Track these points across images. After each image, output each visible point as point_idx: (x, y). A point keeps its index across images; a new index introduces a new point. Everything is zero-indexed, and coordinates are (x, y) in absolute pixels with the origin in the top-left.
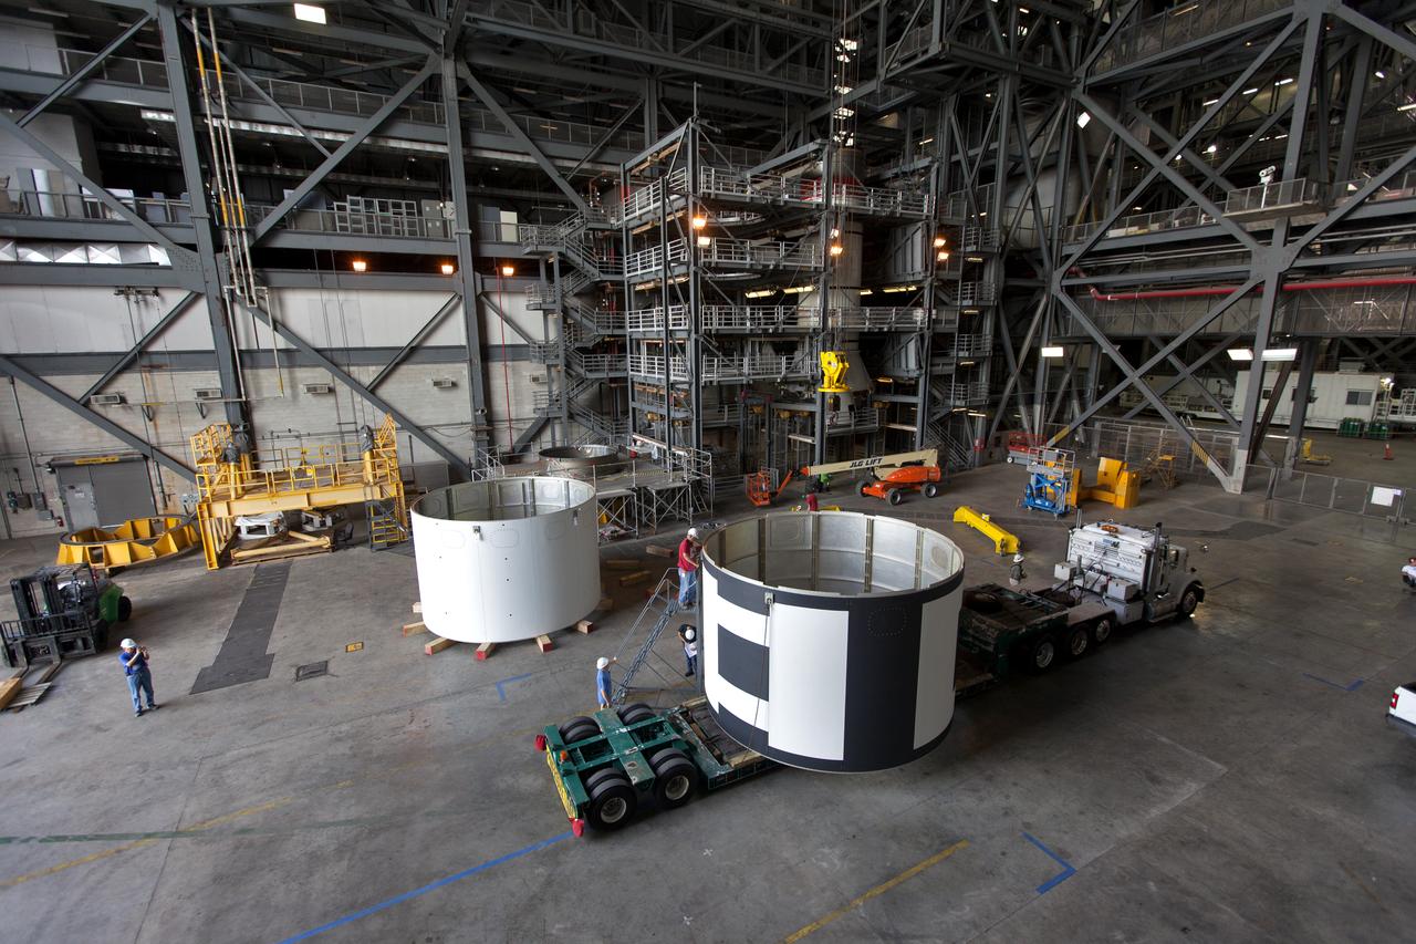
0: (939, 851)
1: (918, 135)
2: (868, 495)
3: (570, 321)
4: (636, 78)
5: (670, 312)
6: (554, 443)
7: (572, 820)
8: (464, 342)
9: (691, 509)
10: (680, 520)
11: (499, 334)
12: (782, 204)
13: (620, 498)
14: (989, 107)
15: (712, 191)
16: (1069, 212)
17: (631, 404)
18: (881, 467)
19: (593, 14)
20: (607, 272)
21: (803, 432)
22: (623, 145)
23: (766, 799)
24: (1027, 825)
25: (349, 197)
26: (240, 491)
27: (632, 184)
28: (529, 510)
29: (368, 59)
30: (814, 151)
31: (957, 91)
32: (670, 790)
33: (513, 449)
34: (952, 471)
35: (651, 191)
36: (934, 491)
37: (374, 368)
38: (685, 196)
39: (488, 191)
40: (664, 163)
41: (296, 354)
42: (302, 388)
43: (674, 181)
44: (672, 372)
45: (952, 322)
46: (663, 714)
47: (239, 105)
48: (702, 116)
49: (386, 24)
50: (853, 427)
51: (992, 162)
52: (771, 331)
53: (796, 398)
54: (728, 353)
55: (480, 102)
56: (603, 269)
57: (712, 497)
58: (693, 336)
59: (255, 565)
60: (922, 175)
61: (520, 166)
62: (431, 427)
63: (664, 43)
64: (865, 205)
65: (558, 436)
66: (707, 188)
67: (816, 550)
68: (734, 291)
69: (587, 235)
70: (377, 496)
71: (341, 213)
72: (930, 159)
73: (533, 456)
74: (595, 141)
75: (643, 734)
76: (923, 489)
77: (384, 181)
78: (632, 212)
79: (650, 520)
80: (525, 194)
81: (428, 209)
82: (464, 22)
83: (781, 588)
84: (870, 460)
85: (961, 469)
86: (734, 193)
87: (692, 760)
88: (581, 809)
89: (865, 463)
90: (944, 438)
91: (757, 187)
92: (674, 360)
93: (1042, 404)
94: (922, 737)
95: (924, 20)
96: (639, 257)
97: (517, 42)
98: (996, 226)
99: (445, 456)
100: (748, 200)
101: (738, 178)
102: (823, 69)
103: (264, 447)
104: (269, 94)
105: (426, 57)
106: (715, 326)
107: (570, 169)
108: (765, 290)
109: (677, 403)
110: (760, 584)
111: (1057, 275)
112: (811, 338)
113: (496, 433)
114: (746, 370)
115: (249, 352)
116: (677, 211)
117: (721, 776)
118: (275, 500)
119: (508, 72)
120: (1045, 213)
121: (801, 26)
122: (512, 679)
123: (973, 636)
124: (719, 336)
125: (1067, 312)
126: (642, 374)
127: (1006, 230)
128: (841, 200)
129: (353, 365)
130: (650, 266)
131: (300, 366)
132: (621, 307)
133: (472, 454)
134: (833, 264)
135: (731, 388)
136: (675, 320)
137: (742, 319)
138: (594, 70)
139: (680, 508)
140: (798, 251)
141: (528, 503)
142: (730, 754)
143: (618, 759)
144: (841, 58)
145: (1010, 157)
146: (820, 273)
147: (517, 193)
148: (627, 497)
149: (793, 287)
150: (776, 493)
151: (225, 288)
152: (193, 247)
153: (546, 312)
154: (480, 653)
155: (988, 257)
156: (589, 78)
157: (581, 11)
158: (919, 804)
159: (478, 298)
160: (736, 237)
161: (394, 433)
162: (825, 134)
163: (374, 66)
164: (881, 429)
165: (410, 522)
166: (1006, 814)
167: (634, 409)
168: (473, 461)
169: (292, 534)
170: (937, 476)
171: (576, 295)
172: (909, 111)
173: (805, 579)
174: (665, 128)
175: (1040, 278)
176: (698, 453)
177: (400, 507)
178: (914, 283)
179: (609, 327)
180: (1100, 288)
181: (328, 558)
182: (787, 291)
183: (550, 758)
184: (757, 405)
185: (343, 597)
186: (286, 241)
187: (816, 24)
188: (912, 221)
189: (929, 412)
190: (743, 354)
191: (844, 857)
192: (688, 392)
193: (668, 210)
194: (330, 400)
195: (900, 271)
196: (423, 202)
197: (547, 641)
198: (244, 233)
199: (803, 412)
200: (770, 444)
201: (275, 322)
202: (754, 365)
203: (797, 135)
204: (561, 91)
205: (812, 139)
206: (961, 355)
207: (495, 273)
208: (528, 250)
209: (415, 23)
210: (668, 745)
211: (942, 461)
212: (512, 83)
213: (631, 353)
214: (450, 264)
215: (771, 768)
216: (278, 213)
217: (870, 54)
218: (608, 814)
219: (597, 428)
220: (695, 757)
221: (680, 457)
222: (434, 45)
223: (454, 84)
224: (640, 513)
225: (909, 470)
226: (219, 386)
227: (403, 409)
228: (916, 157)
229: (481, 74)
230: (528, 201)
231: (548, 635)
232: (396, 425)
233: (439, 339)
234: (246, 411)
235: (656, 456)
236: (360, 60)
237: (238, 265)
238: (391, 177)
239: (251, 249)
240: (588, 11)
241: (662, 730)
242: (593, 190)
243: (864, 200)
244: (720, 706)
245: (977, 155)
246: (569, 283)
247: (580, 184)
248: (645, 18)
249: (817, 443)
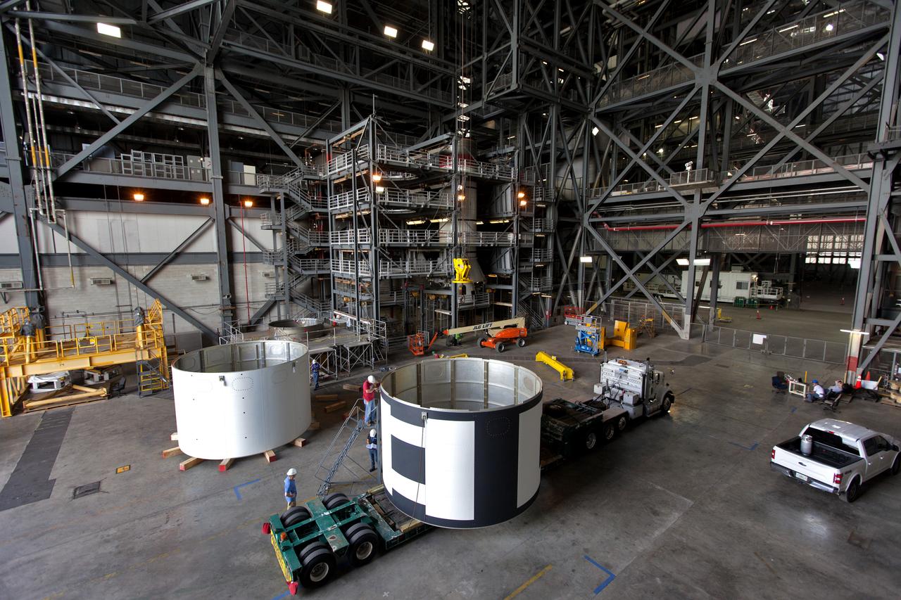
0: (535, 574)
1: (506, 133)
2: (485, 347)
3: (291, 237)
4: (336, 89)
5: (358, 233)
6: (279, 317)
7: (289, 583)
8: (216, 250)
9: (373, 359)
10: (367, 366)
11: (241, 244)
12: (428, 169)
13: (325, 353)
14: (545, 120)
15: (385, 159)
16: (590, 181)
17: (333, 291)
18: (492, 329)
19: (308, 49)
20: (317, 207)
21: (444, 308)
22: (328, 128)
23: (424, 552)
24: (586, 550)
25: (132, 151)
26: (33, 357)
27: (333, 153)
28: (261, 363)
29: (151, 63)
30: (447, 139)
31: (527, 110)
32: (359, 553)
33: (250, 322)
34: (534, 330)
35: (346, 157)
36: (524, 343)
37: (147, 267)
38: (368, 162)
39: (235, 152)
40: (355, 141)
41: (86, 257)
42: (89, 281)
43: (361, 152)
44: (360, 271)
45: (530, 241)
46: (354, 500)
47: (50, 85)
48: (378, 114)
49: (165, 42)
50: (474, 305)
51: (548, 151)
52: (423, 245)
53: (439, 287)
54: (396, 259)
55: (231, 96)
56: (315, 204)
57: (386, 350)
58: (374, 248)
59: (43, 412)
60: (510, 156)
61: (258, 137)
62: (189, 307)
63: (354, 70)
64: (477, 172)
65: (282, 313)
66: (382, 157)
67: (453, 383)
68: (400, 221)
69: (303, 183)
70: (146, 357)
71: (127, 161)
72: (513, 147)
73: (264, 326)
74: (309, 125)
75: (341, 515)
76: (517, 342)
77: (160, 142)
78: (333, 170)
79: (346, 367)
80: (262, 155)
81: (191, 161)
82: (221, 45)
83: (432, 409)
84: (485, 325)
85: (539, 329)
86: (398, 161)
87: (374, 530)
88: (296, 574)
89: (482, 327)
90: (528, 310)
91: (413, 158)
92: (361, 263)
93: (582, 290)
94: (522, 500)
95: (508, 70)
96: (338, 198)
97: (257, 61)
98: (552, 187)
99: (200, 328)
100: (407, 166)
101: (400, 153)
102: (451, 92)
103: (56, 325)
104: (74, 79)
105: (193, 65)
106: (387, 242)
107: (292, 141)
108: (418, 220)
109: (363, 290)
110: (419, 406)
111: (586, 216)
112: (448, 250)
113: (238, 312)
114: (407, 269)
115: (48, 255)
116: (362, 170)
117: (394, 539)
118: (63, 362)
119: (250, 79)
120: (578, 181)
121: (437, 67)
122: (247, 483)
123: (551, 433)
124: (390, 248)
125: (592, 237)
126: (340, 272)
127: (557, 190)
128: (464, 168)
129: (131, 265)
130: (346, 204)
131: (89, 266)
132: (326, 228)
133: (220, 326)
134: (460, 206)
135: (399, 281)
136: (362, 237)
137: (405, 238)
138: (308, 82)
139: (365, 358)
140: (438, 197)
141: (260, 359)
142: (401, 523)
143: (323, 535)
144: (461, 87)
145: (557, 149)
146: (452, 211)
147: (256, 154)
148: (329, 352)
149: (436, 218)
150: (428, 347)
151: (31, 210)
152: (6, 180)
153: (275, 231)
154: (222, 466)
155: (548, 205)
156: (305, 86)
157: (300, 46)
158: (522, 544)
159: (226, 221)
160: (401, 188)
161: (161, 312)
162: (453, 130)
163: (155, 67)
164: (491, 305)
165: (171, 375)
166: (574, 544)
167: (334, 294)
168: (221, 331)
169: (76, 387)
170: (525, 333)
171: (295, 220)
172: (501, 119)
173: (446, 402)
174: (355, 120)
175: (577, 217)
176: (377, 322)
177: (164, 364)
178: (507, 218)
179: (318, 242)
180: (609, 223)
181: (105, 404)
182: (433, 221)
183: (274, 539)
184: (415, 291)
185: (115, 432)
186: (82, 178)
187: (446, 67)
188: (505, 182)
189: (519, 295)
190: (405, 260)
191: (476, 586)
192: (370, 283)
193: (357, 169)
194: (112, 289)
195: (499, 211)
196: (188, 157)
197: (273, 454)
198: (49, 172)
199: (443, 295)
200: (424, 316)
201: (70, 235)
202: (412, 266)
203: (437, 129)
204: (286, 93)
205: (445, 132)
206: (536, 261)
207: (239, 205)
208: (263, 191)
209: (185, 42)
210: (358, 521)
211: (528, 324)
212: (254, 86)
213: (333, 258)
214: (207, 198)
215: (428, 530)
216: (76, 159)
217: (478, 86)
218: (315, 576)
219: (309, 307)
220: (377, 528)
221: (365, 325)
222: (200, 58)
223: (213, 83)
224: (338, 363)
225: (509, 330)
226: (21, 279)
227: (169, 296)
228: (506, 146)
229: (232, 78)
230: (264, 160)
231: (273, 450)
232: (162, 306)
233: (198, 248)
234: (42, 298)
235: (349, 325)
236: (145, 63)
237: (42, 194)
238: (164, 139)
239: (54, 183)
240: (305, 46)
241: (354, 511)
242: (308, 155)
243: (477, 169)
244: (393, 490)
245: (540, 147)
246: (291, 213)
247: (299, 150)
248: (342, 53)
249: (453, 315)
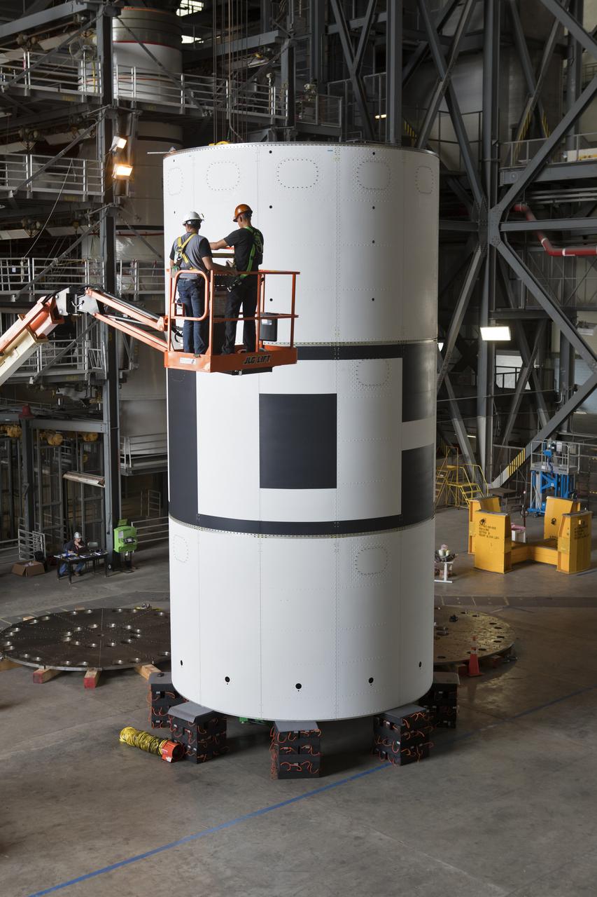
12: (25, 94)
16: (506, 120)
21: (82, 468)
30: (82, 13)
51: (380, 41)
52: (14, 299)
60: (265, 56)
64: (170, 99)
72: (276, 33)
93: (488, 415)
111: (495, 214)
120: (468, 120)
125: (513, 277)
128: (130, 90)
140: (58, 170)
145: (406, 35)
146: (100, 205)
180: (558, 238)
184: (12, 424)
199: (82, 434)
228: (252, 27)
243: (169, 90)
245: (361, 27)
249: (107, 487)
